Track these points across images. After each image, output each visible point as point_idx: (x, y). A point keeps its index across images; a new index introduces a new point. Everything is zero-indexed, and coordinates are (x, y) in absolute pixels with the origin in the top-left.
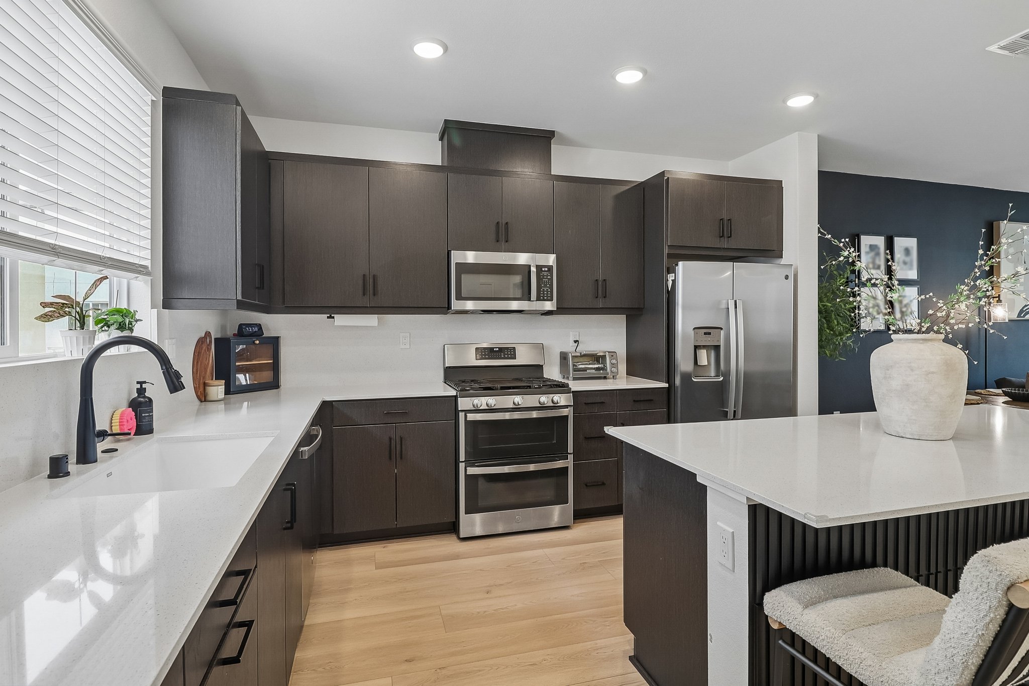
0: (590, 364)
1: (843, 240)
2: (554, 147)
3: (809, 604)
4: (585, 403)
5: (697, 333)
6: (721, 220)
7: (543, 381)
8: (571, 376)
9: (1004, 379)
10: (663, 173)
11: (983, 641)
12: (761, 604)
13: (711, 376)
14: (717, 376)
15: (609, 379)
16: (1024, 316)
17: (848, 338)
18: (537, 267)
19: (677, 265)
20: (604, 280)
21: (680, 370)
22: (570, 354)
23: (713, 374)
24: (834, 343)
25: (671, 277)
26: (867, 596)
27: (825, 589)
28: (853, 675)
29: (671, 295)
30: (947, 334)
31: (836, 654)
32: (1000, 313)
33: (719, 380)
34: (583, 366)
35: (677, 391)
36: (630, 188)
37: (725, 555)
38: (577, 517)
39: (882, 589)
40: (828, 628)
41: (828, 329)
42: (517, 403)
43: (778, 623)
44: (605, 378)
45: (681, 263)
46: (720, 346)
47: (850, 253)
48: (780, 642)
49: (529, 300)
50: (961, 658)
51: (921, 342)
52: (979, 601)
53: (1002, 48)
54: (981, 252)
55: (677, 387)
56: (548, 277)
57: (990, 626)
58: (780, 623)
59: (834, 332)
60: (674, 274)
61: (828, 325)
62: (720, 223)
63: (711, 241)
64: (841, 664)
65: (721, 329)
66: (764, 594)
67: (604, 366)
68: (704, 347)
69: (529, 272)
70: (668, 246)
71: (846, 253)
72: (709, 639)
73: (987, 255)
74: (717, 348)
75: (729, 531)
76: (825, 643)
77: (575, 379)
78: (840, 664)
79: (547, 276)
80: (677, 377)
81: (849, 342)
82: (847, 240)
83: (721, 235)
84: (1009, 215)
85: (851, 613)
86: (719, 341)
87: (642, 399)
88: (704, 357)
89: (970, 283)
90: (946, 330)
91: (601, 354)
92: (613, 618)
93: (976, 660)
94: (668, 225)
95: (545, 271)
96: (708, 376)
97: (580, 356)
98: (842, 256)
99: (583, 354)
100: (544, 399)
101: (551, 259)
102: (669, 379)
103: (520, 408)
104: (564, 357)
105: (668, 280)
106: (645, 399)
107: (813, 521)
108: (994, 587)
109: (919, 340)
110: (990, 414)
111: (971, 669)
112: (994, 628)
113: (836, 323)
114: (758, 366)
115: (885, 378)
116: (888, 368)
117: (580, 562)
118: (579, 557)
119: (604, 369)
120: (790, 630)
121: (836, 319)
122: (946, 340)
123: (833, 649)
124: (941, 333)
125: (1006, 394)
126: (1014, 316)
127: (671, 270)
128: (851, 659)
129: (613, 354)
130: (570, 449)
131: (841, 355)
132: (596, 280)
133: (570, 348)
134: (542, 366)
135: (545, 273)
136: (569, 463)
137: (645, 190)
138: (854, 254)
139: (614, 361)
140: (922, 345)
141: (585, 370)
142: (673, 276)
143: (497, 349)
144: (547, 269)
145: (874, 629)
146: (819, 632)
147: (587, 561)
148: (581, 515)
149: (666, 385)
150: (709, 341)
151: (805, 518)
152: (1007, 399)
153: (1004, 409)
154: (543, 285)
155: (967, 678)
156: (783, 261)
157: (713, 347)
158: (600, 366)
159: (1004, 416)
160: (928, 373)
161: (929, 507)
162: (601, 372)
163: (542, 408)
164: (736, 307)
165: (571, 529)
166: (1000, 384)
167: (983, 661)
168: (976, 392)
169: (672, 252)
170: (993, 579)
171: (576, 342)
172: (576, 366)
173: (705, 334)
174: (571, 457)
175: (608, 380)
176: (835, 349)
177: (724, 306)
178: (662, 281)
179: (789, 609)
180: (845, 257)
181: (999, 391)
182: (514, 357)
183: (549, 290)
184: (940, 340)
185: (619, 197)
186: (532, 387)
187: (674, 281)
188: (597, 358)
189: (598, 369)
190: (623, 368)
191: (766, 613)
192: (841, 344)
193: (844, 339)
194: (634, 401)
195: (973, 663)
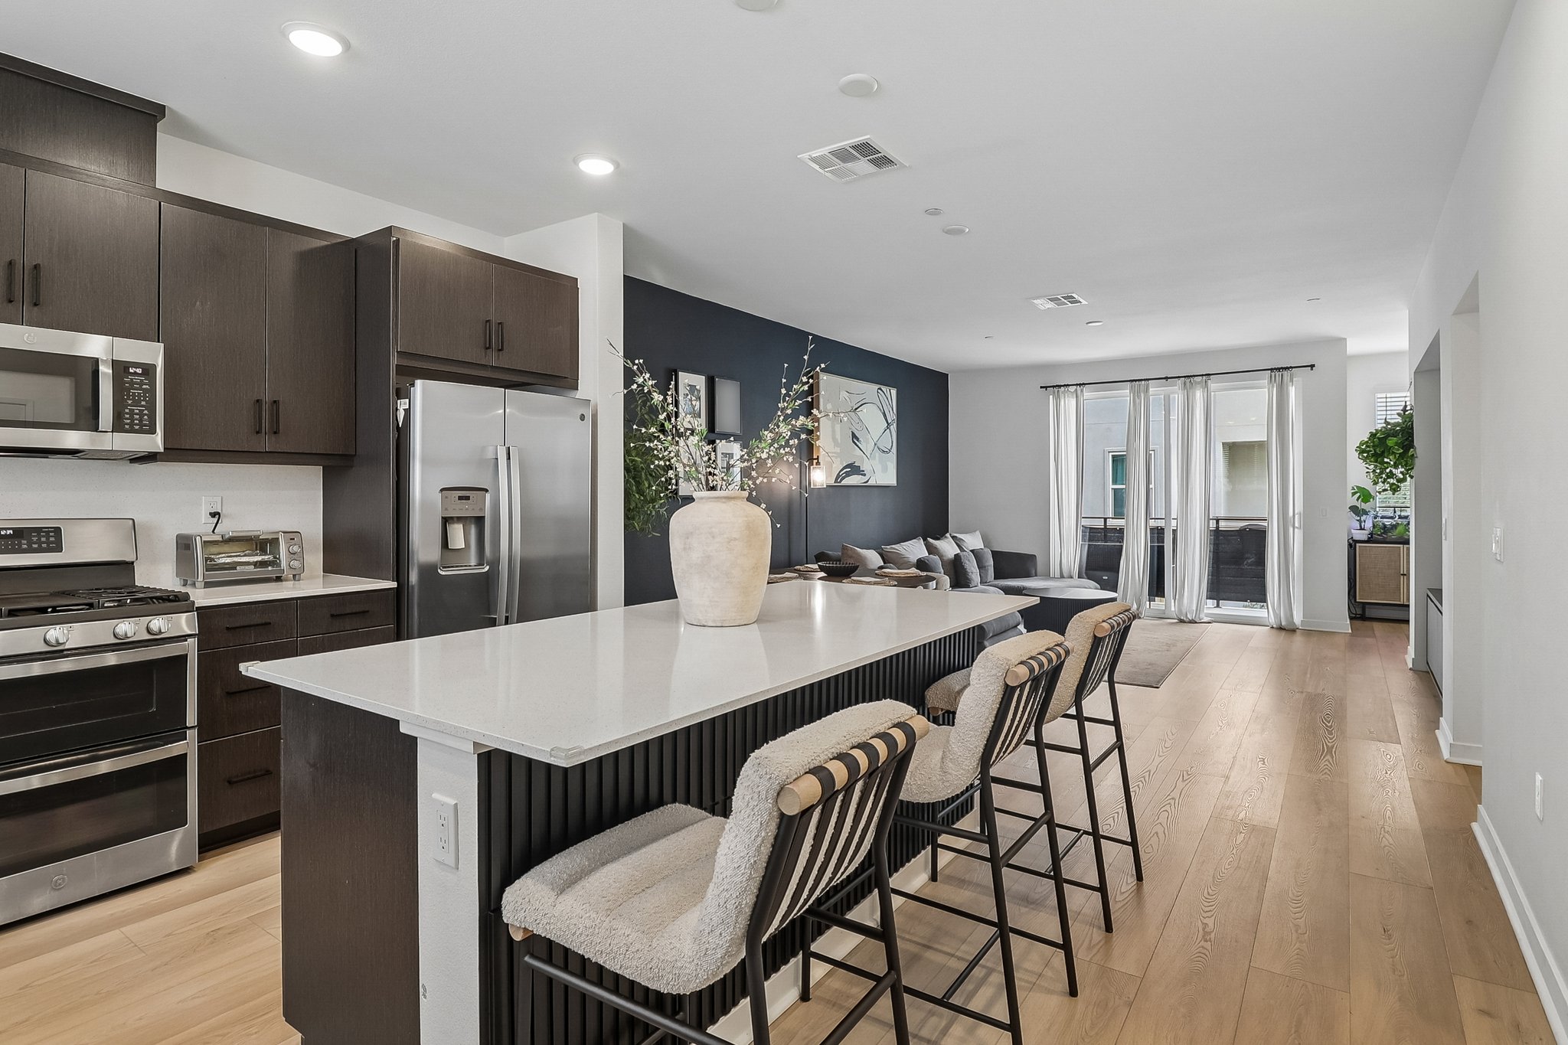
0: (245, 556)
1: (637, 362)
2: (161, 137)
3: (565, 886)
4: (228, 628)
5: (446, 497)
6: (487, 321)
7: (128, 593)
8: (201, 578)
9: (823, 552)
10: (389, 230)
11: (756, 871)
12: (498, 910)
13: (471, 565)
14: (480, 564)
15: (286, 580)
16: (840, 482)
17: (662, 506)
18: (115, 364)
19: (413, 385)
20: (275, 402)
21: (418, 561)
22: (198, 538)
23: (473, 561)
24: (646, 512)
25: (403, 404)
26: (644, 850)
27: (591, 856)
28: (618, 972)
29: (403, 434)
30: (751, 490)
31: (597, 949)
32: (819, 477)
33: (484, 571)
34: (228, 560)
35: (413, 592)
36: (327, 246)
37: (445, 845)
38: (204, 849)
39: (666, 835)
40: (588, 915)
41: (637, 493)
42: (54, 642)
43: (522, 931)
44: (279, 579)
45: (419, 383)
46: (484, 517)
47: (645, 380)
48: (527, 958)
49: (96, 429)
50: (734, 902)
51: (724, 500)
52: (750, 819)
53: (814, 160)
54: (783, 391)
55: (413, 586)
56: (144, 387)
57: (762, 848)
58: (525, 929)
59: (645, 497)
60: (408, 400)
61: (637, 487)
62: (486, 325)
63: (470, 352)
64: (604, 962)
65: (487, 491)
66: (502, 891)
67: (275, 557)
68: (459, 519)
69: (96, 373)
70: (397, 352)
71: (640, 380)
72: (421, 994)
73: (789, 396)
74: (479, 521)
75: (448, 804)
76: (582, 939)
77: (207, 585)
78: (601, 963)
79: (141, 383)
80: (412, 570)
81: (662, 510)
82: (641, 361)
83: (488, 346)
84: (809, 349)
85: (621, 882)
86: (482, 509)
87: (348, 611)
88: (458, 536)
89: (774, 429)
90: (749, 486)
91: (270, 537)
92: (269, 1015)
93: (750, 899)
94: (397, 317)
95: (135, 373)
96: (466, 566)
97: (222, 542)
98: (636, 383)
99: (227, 536)
100: (126, 628)
101: (152, 353)
102: (400, 574)
103: (62, 651)
104: (185, 544)
105: (397, 409)
106: (354, 611)
107: (561, 759)
108: (764, 797)
109: (721, 498)
110: (809, 594)
111: (746, 913)
112: (766, 850)
113: (647, 486)
114: (545, 549)
115: (685, 549)
116: (688, 535)
117: (206, 931)
118: (209, 920)
119: (275, 563)
120: (539, 935)
121: (647, 479)
122: (750, 499)
123: (593, 944)
124: (745, 490)
125: (822, 569)
126: (832, 482)
127: (402, 393)
128: (615, 949)
129: (293, 536)
130: (192, 718)
131: (654, 529)
132: (258, 401)
133: (199, 526)
134: (133, 563)
135: (137, 379)
136: (189, 746)
137: (359, 252)
138: (650, 383)
139: (296, 549)
140: (724, 505)
141: (233, 566)
142: (405, 404)
143: (9, 532)
144: (139, 371)
145: (646, 895)
146: (575, 925)
147: (223, 925)
148: (212, 842)
149: (394, 585)
150: (467, 509)
151: (551, 756)
152: (823, 574)
153: (824, 586)
154: (130, 402)
155: (742, 926)
156: (580, 394)
157: (473, 520)
158: (266, 558)
159: (823, 594)
160: (730, 540)
161: (713, 709)
162: (270, 568)
163: (123, 644)
164: (509, 458)
165: (195, 871)
166: (820, 557)
167: (757, 897)
168: (795, 570)
169: (405, 362)
170: (764, 784)
171: (213, 515)
172: (212, 560)
173: (460, 498)
174: (192, 735)
175: (284, 583)
176: (647, 521)
177: (490, 455)
178: (388, 411)
179: (537, 902)
180: (639, 386)
181: (816, 566)
182: (58, 548)
183: (146, 412)
184: (743, 498)
185: (306, 258)
186: (96, 605)
187: (408, 412)
188: (263, 544)
189: (263, 564)
190: (315, 560)
191: (505, 921)
192: (654, 513)
193: (657, 506)
194: (332, 616)
195: (746, 903)
